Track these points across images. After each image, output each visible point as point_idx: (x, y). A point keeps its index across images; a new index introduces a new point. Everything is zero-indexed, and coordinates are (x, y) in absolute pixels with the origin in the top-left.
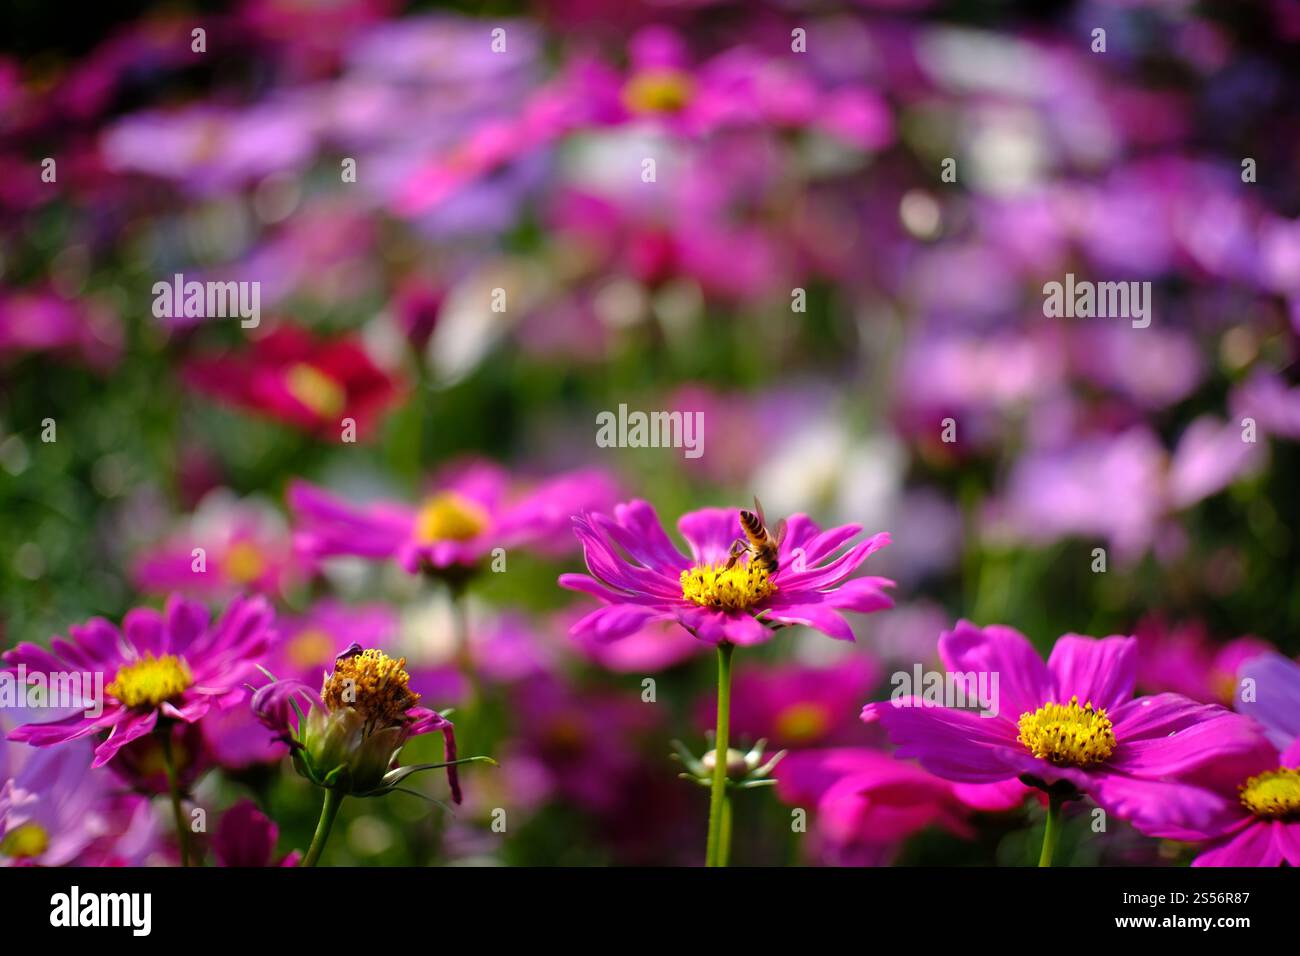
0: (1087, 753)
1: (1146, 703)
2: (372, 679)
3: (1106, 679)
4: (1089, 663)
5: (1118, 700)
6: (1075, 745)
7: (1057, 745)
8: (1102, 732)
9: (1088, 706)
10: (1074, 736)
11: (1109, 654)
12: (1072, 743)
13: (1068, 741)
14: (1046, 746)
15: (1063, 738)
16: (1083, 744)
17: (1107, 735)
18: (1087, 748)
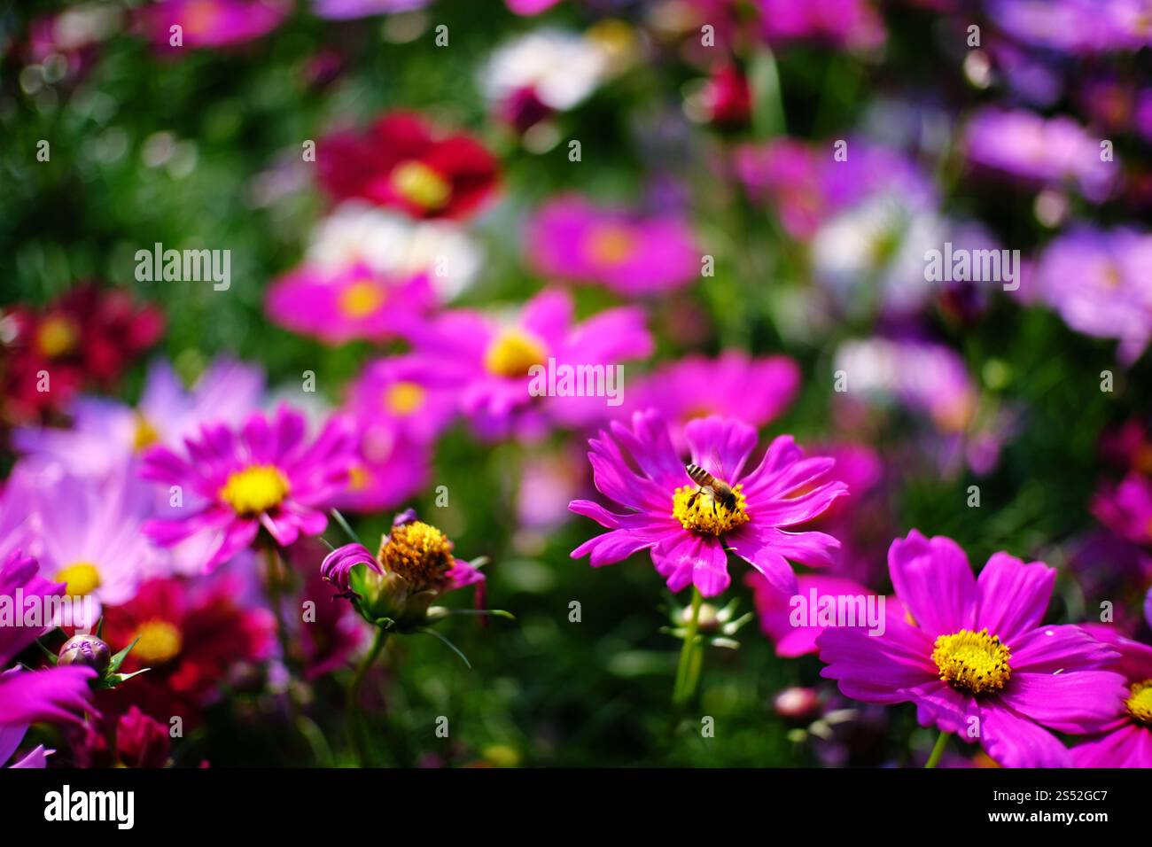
0: (982, 684)
1: (1049, 633)
2: (419, 554)
3: (1021, 606)
4: (1009, 588)
5: (1026, 627)
6: (975, 676)
7: (959, 675)
8: (999, 668)
9: (996, 638)
10: (974, 670)
11: (1030, 580)
12: (972, 675)
13: (969, 672)
14: (950, 672)
15: (965, 670)
16: (980, 678)
17: (1003, 670)
18: (984, 680)
